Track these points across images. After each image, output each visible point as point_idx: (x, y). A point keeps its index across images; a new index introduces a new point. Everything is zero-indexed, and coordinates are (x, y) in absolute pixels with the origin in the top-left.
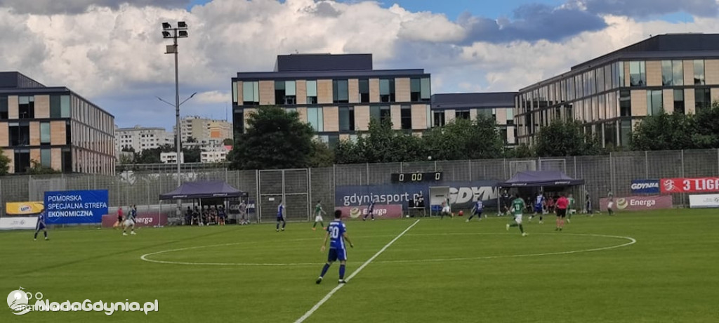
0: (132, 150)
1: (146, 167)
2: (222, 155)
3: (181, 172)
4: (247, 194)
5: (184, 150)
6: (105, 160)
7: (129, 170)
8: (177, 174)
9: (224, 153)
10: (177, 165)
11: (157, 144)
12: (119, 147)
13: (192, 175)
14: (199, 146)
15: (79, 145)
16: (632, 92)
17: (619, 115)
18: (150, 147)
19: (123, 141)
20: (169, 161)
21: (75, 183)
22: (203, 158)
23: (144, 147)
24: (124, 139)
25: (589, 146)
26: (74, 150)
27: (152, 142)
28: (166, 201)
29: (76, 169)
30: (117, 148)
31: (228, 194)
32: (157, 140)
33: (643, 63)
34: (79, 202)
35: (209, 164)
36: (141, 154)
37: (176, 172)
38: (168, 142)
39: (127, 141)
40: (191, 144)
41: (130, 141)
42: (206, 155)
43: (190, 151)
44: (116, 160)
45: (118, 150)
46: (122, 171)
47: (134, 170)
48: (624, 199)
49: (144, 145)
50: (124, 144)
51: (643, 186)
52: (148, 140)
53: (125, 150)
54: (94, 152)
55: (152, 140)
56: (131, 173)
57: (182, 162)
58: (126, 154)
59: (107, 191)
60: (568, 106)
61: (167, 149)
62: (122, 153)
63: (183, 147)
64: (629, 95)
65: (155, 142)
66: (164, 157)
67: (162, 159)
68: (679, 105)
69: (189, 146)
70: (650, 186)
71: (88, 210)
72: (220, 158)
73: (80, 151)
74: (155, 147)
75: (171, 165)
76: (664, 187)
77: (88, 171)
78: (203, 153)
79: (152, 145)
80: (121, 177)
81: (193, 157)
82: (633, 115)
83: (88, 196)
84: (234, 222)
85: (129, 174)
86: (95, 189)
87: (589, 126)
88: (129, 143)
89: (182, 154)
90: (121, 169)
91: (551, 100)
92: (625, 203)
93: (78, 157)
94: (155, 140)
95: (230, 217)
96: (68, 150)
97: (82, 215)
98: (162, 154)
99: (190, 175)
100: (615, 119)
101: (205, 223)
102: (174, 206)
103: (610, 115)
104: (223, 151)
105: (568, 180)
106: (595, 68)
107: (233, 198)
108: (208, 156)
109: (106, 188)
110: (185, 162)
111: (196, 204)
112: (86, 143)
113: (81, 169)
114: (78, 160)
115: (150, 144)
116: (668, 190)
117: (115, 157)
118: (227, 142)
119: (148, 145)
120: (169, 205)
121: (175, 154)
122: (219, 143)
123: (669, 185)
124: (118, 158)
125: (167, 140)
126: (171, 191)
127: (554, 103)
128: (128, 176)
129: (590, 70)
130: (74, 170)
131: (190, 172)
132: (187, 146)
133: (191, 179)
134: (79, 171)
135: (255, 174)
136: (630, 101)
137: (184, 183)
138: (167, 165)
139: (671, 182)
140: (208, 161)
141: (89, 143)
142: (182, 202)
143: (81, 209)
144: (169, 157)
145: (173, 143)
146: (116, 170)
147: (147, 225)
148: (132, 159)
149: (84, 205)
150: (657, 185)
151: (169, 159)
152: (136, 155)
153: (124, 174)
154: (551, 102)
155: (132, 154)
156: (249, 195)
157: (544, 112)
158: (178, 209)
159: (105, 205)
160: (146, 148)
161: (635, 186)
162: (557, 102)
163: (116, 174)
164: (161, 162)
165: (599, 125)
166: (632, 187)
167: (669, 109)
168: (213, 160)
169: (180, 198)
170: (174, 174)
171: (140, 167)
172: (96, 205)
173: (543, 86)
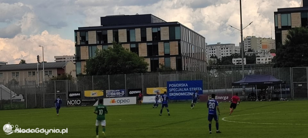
0: (216, 57)
1: (224, 67)
2: (269, 59)
3: (245, 69)
4: (285, 82)
5: (247, 57)
6: (200, 64)
7: (214, 69)
8: (242, 71)
9: (270, 58)
10: (241, 65)
11: (230, 54)
12: (208, 56)
13: (251, 72)
14: (255, 54)
15: (186, 55)
18: (226, 55)
19: (210, 52)
20: (237, 63)
21: (184, 76)
22: (257, 61)
23: (222, 55)
24: (211, 51)
26: (183, 58)
27: (227, 53)
28: (237, 86)
29: (185, 69)
30: (207, 56)
31: (273, 82)
32: (230, 51)
34: (186, 87)
35: (261, 65)
36: (221, 59)
37: (241, 70)
38: (236, 52)
39: (212, 52)
40: (250, 53)
41: (215, 52)
42: (259, 60)
43: (250, 57)
44: (207, 63)
45: (208, 58)
46: (210, 69)
47: (217, 69)
49: (222, 54)
50: (211, 54)
52: (225, 51)
53: (212, 57)
54: (194, 59)
55: (227, 51)
56: (215, 71)
57: (245, 64)
58: (212, 59)
59: (202, 81)
61: (236, 56)
62: (210, 59)
63: (246, 55)
65: (229, 52)
66: (235, 61)
67: (233, 62)
69: (249, 54)
71: (191, 92)
72: (268, 61)
73: (187, 58)
74: (229, 55)
75: (238, 65)
77: (191, 70)
78: (257, 58)
79: (227, 54)
80: (210, 73)
81: (251, 60)
83: (192, 84)
84: (277, 99)
85: (214, 72)
86: (195, 80)
88: (214, 53)
89: (245, 59)
90: (209, 68)
93: (185, 62)
94: (229, 51)
95: (275, 96)
96: (180, 58)
97: (188, 95)
98: (233, 59)
99: (250, 71)
101: (259, 100)
102: (241, 89)
104: (269, 57)
107: (276, 85)
108: (261, 60)
109: (202, 79)
110: (247, 64)
111: (254, 88)
112: (189, 53)
113: (187, 68)
114: (186, 64)
115: (226, 53)
117: (206, 61)
118: (272, 51)
119: (225, 54)
120: (238, 89)
121: (241, 59)
122: (267, 52)
124: (208, 62)
125: (236, 51)
126: (239, 80)
128: (214, 73)
130: (183, 69)
131: (250, 69)
132: (248, 54)
133: (250, 73)
134: (186, 70)
135: (289, 70)
137: (246, 75)
138: (236, 66)
140: (261, 63)
141: (192, 54)
142: (245, 87)
143: (187, 92)
144: (237, 61)
145: (240, 52)
146: (207, 69)
147: (225, 100)
148: (216, 63)
149: (189, 89)
151: (237, 62)
152: (218, 60)
153: (211, 72)
155: (216, 59)
156: (286, 83)
158: (243, 91)
159: (201, 89)
160: (224, 56)
163: (207, 71)
164: (233, 64)
168: (264, 62)
169: (244, 85)
170: (241, 71)
171: (221, 67)
172: (195, 89)
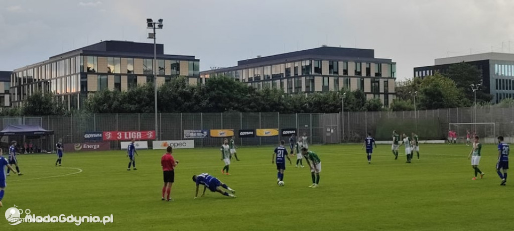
16: (88, 75)
17: (79, 90)
25: (59, 110)
33: (95, 58)
48: (79, 145)
51: (92, 135)
60: (47, 83)
64: (87, 78)
68: (118, 85)
70: (96, 136)
76: (105, 137)
82: (88, 90)
87: (60, 96)
91: (35, 78)
92: (79, 147)
100: (77, 93)
103: (74, 90)
105: (43, 132)
106: (65, 59)
116: (108, 138)
123: (109, 135)
127: (37, 81)
129: (62, 60)
136: (87, 82)
139: (110, 133)
150: (101, 135)
154: (35, 80)
157: (30, 86)
161: (87, 136)
162: (39, 80)
165: (66, 96)
166: (85, 137)
167: (111, 87)
173: (30, 68)
